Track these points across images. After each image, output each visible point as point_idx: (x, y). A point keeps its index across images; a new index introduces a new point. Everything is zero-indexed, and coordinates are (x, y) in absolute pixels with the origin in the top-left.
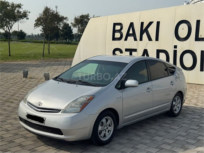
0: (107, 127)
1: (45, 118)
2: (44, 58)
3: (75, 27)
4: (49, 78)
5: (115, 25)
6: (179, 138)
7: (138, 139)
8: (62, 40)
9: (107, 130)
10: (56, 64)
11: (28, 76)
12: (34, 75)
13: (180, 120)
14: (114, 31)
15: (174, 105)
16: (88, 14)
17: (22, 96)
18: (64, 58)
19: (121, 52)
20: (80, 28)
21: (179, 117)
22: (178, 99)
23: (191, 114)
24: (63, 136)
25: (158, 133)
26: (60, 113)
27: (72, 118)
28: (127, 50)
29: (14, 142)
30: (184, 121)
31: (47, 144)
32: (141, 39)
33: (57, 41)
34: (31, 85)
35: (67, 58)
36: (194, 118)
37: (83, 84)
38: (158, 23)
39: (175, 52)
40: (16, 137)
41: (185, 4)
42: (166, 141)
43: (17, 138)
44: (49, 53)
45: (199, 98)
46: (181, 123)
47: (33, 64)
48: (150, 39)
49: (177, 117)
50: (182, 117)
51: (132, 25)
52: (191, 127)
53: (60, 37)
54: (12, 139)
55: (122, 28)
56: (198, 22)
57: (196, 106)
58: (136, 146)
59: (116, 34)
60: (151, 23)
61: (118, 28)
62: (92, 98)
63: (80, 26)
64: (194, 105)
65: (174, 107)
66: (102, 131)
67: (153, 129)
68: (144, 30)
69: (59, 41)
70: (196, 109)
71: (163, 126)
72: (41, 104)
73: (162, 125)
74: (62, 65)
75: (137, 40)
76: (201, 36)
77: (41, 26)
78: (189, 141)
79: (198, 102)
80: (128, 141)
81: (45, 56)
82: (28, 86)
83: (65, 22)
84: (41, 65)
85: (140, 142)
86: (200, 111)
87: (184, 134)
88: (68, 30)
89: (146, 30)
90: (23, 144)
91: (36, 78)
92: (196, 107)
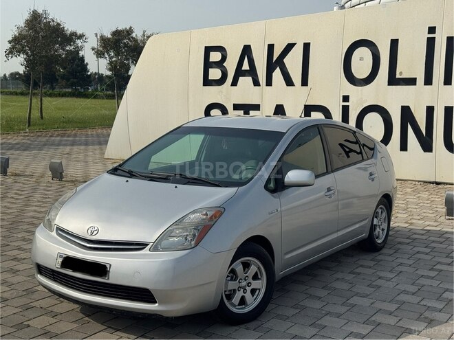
0: (248, 281)
1: (110, 265)
2: (32, 128)
3: (101, 57)
4: (61, 173)
5: (208, 50)
6: (403, 297)
7: (317, 305)
8: (65, 88)
9: (249, 289)
10: (64, 143)
11: (9, 170)
12: (21, 168)
13: (390, 259)
14: (208, 65)
15: (376, 225)
16: (131, 28)
17: (9, 217)
18: (80, 128)
19: (224, 111)
20: (114, 59)
21: (384, 251)
22: (382, 212)
23: (408, 244)
24: (157, 304)
25: (354, 290)
26: (146, 251)
27: (178, 261)
28: (236, 107)
29: (29, 326)
30: (400, 261)
31: (110, 327)
32: (269, 83)
33: (51, 91)
34: (23, 191)
35: (85, 128)
36: (418, 252)
37: (189, 182)
38: (307, 47)
39: (345, 110)
40: (30, 314)
41: (335, 8)
42: (379, 305)
43: (32, 316)
44: (42, 117)
45: (410, 210)
46: (394, 264)
47: (10, 144)
48: (289, 82)
49: (381, 252)
50: (391, 252)
51: (247, 50)
52: (420, 272)
53: (60, 80)
54: (19, 319)
55: (224, 58)
56: (394, 44)
57: (411, 227)
58: (319, 322)
59: (211, 71)
60: (290, 47)
61: (215, 57)
62: (218, 213)
63: (112, 54)
64: (406, 225)
65: (375, 229)
66: (234, 290)
67: (341, 280)
68: (275, 62)
69: (57, 90)
70: (415, 234)
71: (359, 274)
72: (95, 232)
73: (357, 270)
74: (80, 145)
75: (260, 85)
76: (401, 73)
77: (22, 55)
78: (429, 305)
79: (411, 217)
80: (298, 311)
81: (34, 125)
82: (16, 194)
83: (79, 45)
84: (30, 144)
85: (323, 312)
86: (424, 237)
87: (413, 289)
88: (78, 65)
89: (280, 63)
90: (52, 329)
91: (28, 174)
92: (412, 229)
